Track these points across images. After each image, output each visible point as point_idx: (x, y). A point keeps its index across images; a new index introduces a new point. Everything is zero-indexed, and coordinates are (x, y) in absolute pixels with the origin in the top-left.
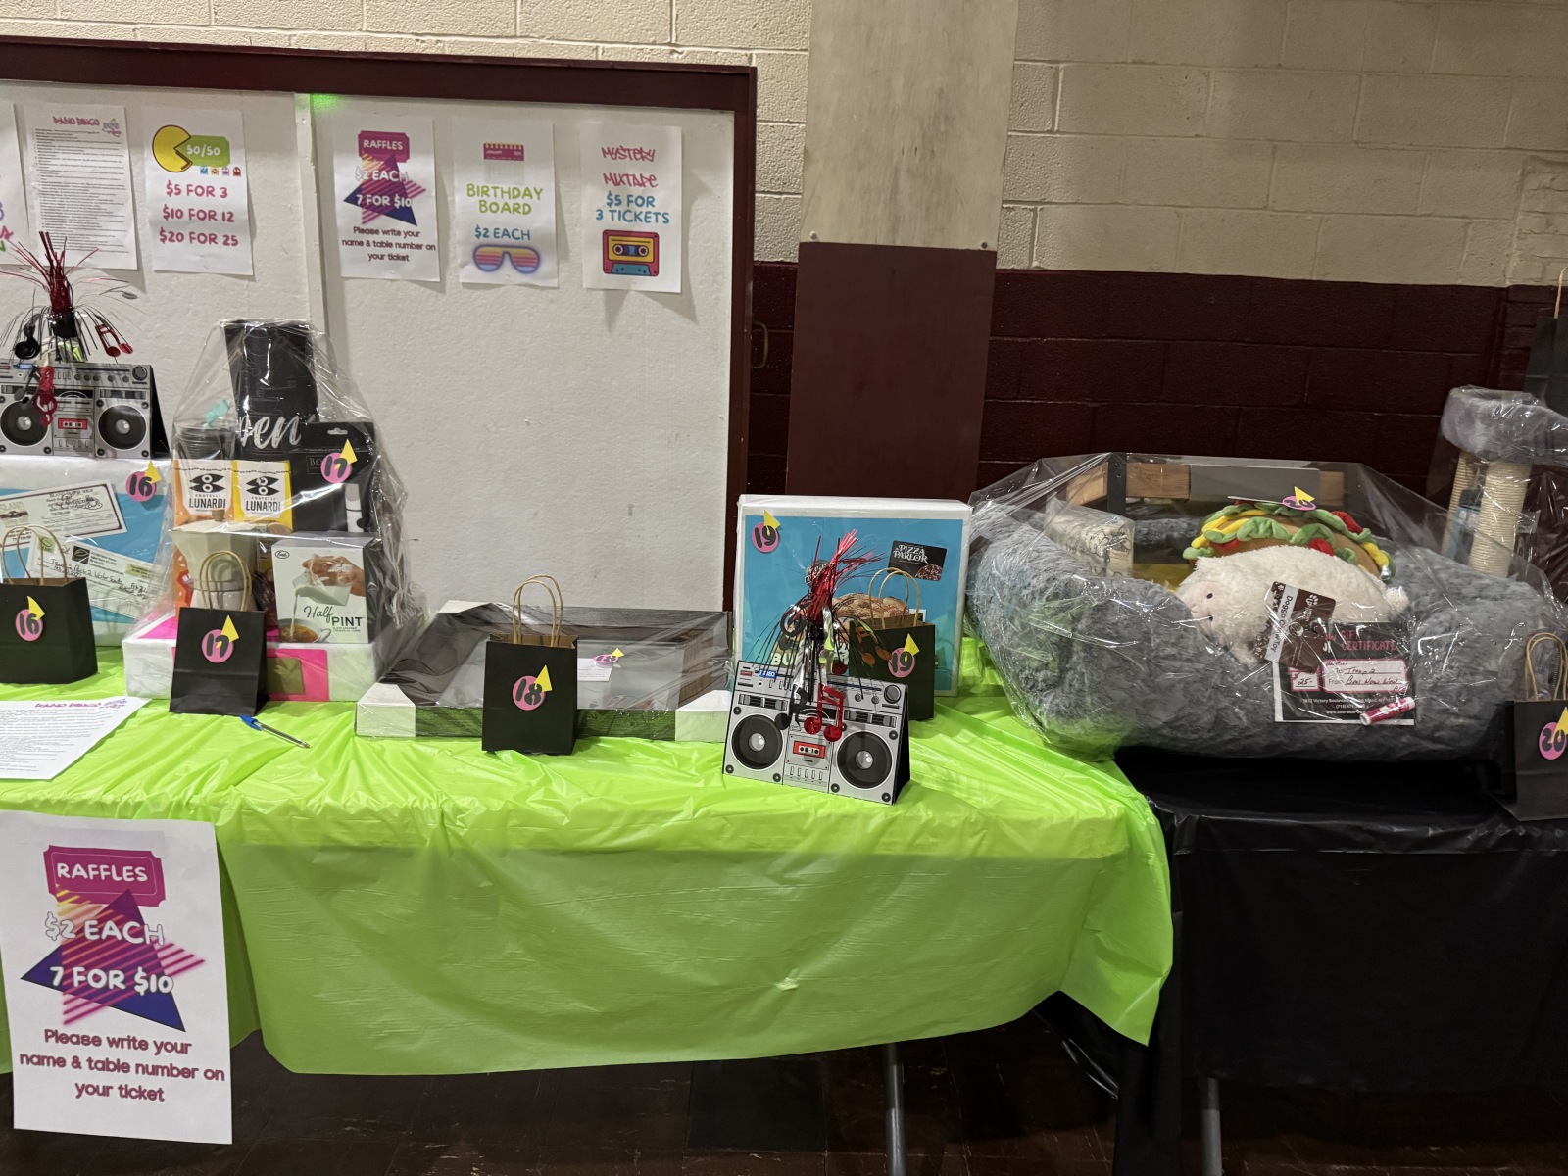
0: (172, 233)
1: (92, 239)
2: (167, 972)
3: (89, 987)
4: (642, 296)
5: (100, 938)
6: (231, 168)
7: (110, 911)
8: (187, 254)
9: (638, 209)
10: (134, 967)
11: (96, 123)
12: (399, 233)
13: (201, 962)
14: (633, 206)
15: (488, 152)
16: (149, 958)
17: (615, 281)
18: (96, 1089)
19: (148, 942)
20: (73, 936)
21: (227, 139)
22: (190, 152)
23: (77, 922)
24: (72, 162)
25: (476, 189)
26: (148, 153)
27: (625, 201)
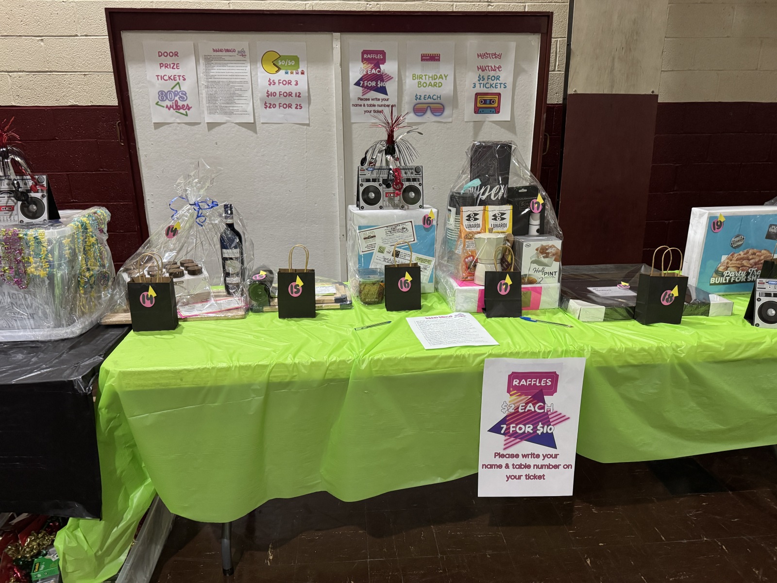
0: (270, 104)
1: (231, 108)
2: (552, 424)
3: (517, 432)
4: (491, 123)
5: (525, 411)
6: (300, 71)
7: (532, 399)
8: (277, 114)
9: (492, 82)
10: (537, 423)
11: (234, 51)
12: (379, 100)
13: (569, 418)
14: (490, 81)
15: (424, 58)
16: (545, 418)
17: (479, 117)
18: (515, 477)
19: (546, 411)
20: (513, 411)
21: (298, 56)
22: (280, 63)
23: (516, 405)
24: (222, 71)
25: (416, 76)
26: (259, 65)
27: (486, 79)
